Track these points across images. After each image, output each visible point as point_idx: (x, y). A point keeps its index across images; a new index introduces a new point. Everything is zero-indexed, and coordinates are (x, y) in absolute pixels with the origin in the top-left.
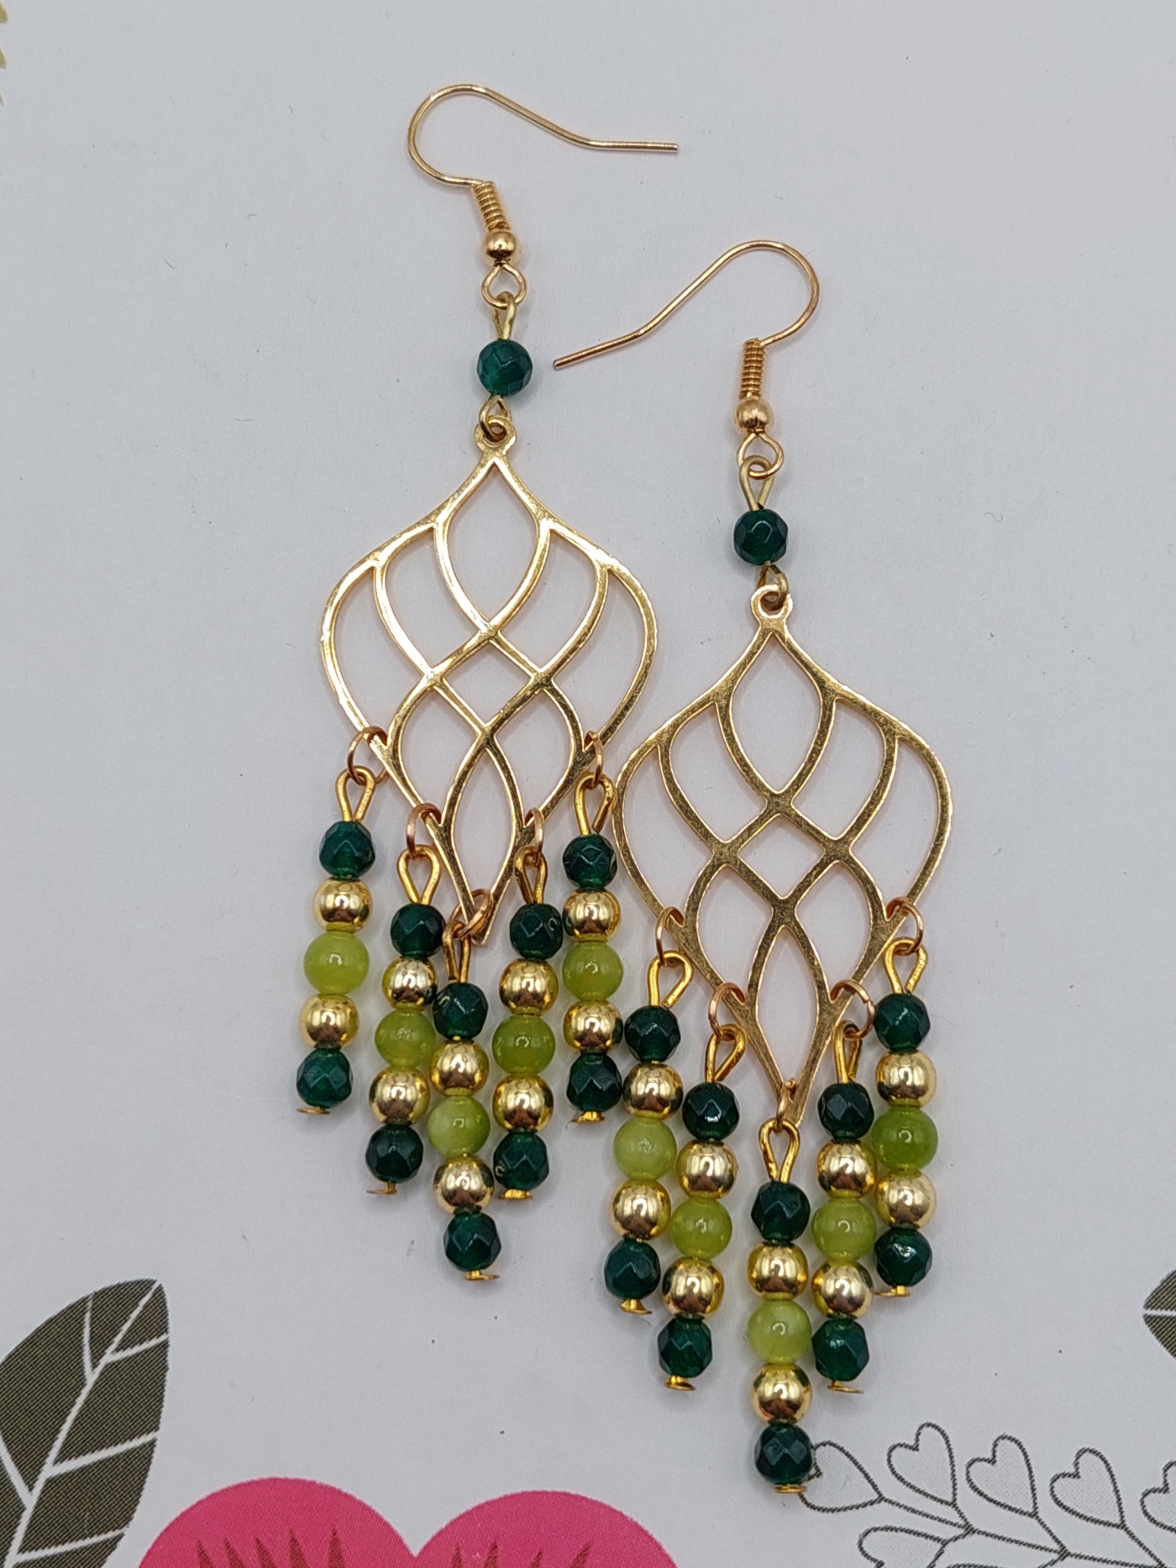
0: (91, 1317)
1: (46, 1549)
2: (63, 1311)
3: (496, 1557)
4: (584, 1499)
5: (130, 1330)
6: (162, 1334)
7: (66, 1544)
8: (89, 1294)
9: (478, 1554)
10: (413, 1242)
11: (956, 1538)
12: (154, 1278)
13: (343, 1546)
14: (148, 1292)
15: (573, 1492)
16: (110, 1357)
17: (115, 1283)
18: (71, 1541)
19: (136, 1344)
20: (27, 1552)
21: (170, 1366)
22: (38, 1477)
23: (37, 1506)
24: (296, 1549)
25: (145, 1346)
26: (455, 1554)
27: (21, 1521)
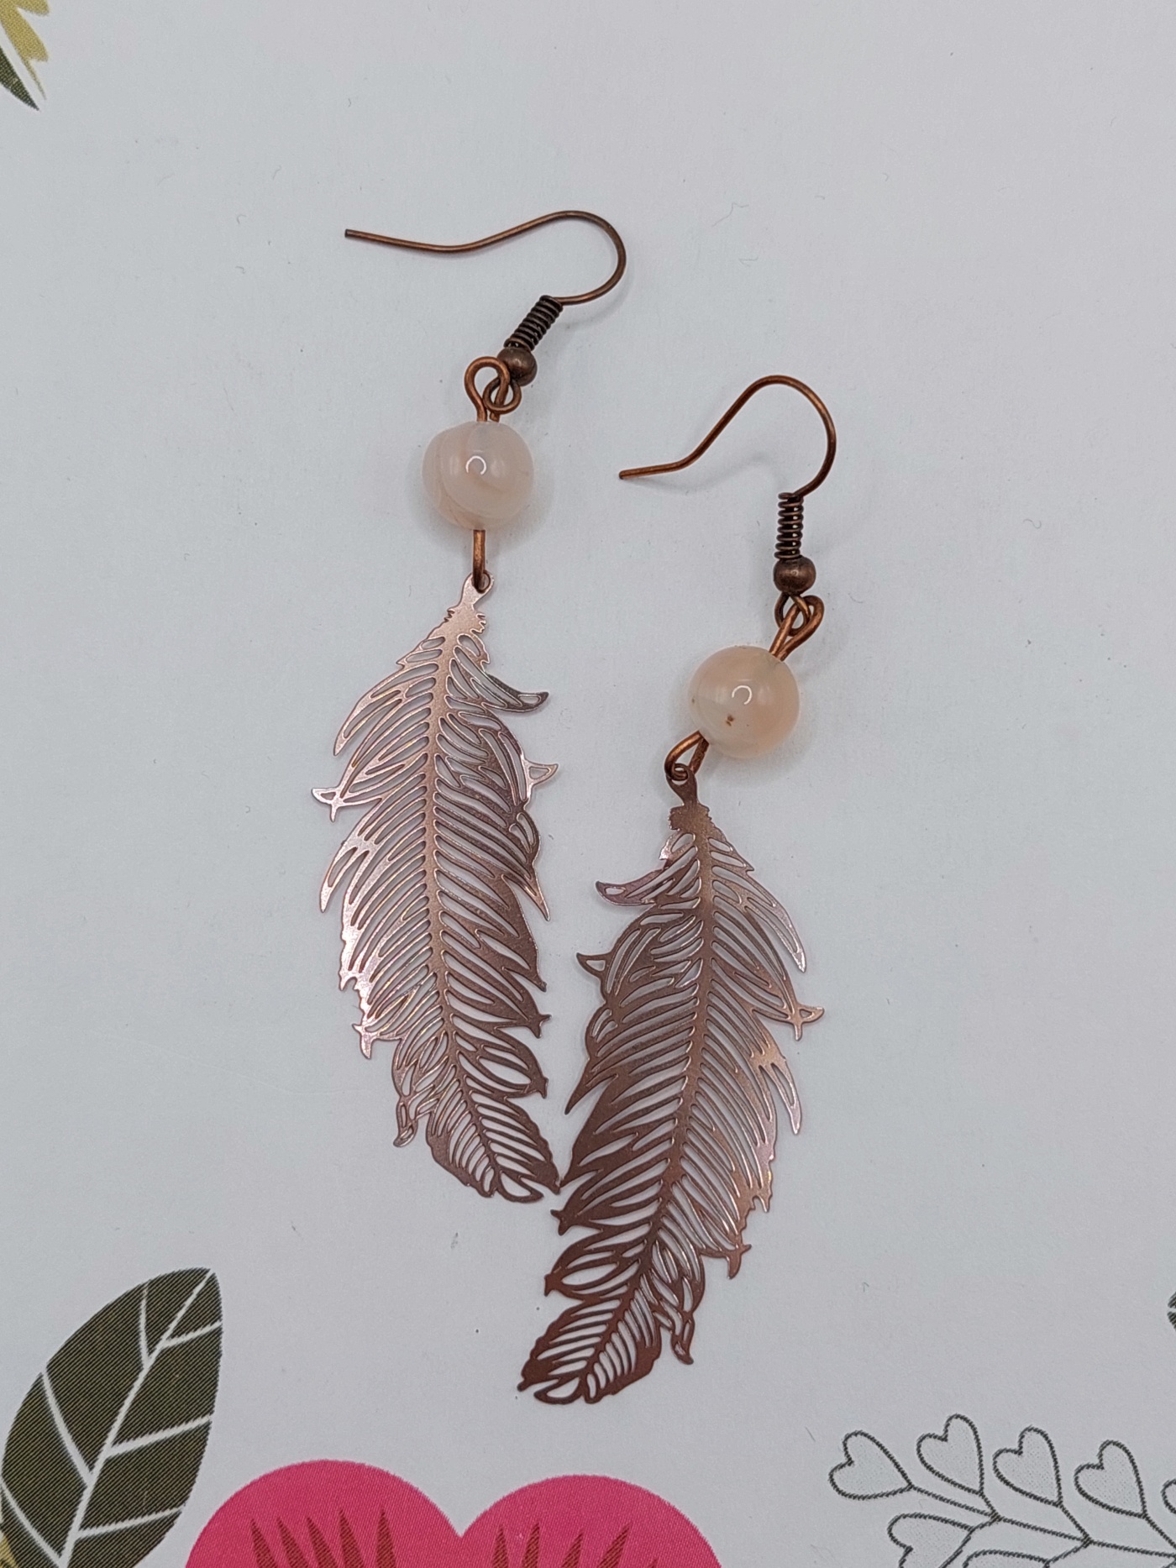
0: (147, 1304)
1: (107, 1526)
2: (119, 1298)
3: (538, 1538)
4: (623, 1484)
5: (184, 1317)
6: (216, 1321)
7: (126, 1522)
8: (144, 1282)
9: (521, 1535)
10: (457, 1234)
11: (982, 1526)
12: (208, 1268)
13: (391, 1526)
14: (201, 1281)
15: (612, 1477)
16: (165, 1343)
17: (169, 1271)
18: (130, 1519)
19: (191, 1330)
20: (88, 1529)
21: (223, 1353)
22: (98, 1457)
23: (97, 1485)
24: (346, 1528)
25: (199, 1333)
26: (499, 1534)
27: (82, 1498)
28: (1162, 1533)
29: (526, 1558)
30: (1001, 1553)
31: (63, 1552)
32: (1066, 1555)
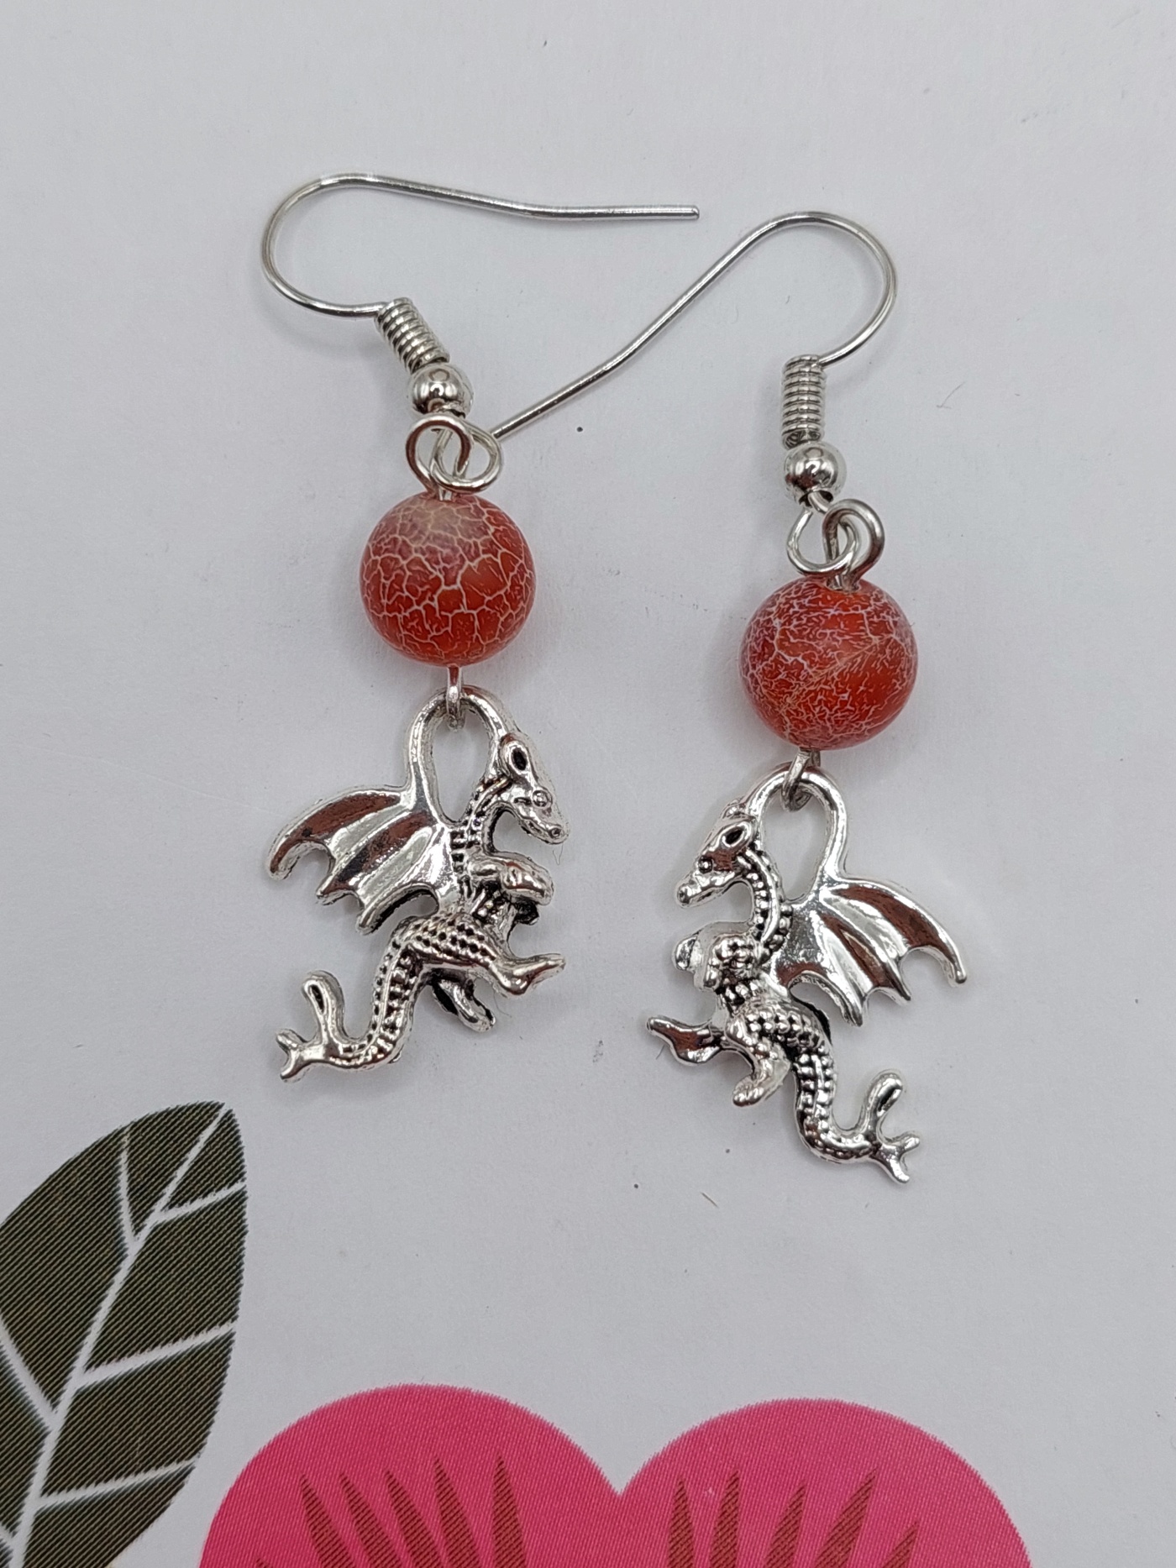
0: (129, 1158)
1: (82, 1488)
2: (87, 1150)
3: (737, 1494)
4: (865, 1411)
5: (186, 1177)
6: (236, 1181)
7: (109, 1482)
8: (123, 1126)
9: (710, 1491)
10: (601, 1042)
12: (220, 1103)
13: (513, 1480)
14: (211, 1122)
15: (847, 1399)
16: (159, 1215)
17: (164, 1108)
18: (117, 1478)
19: (198, 1196)
20: (54, 1493)
21: (248, 1228)
22: (64, 1387)
23: (65, 1429)
24: (445, 1486)
25: (211, 1199)
26: (677, 1490)
27: (43, 1449)
29: (722, 1522)
31: (17, 1528)
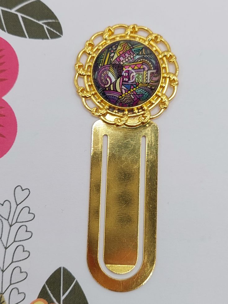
0: (54, 22)
1: (2, 15)
2: (55, 15)
3: (2, 116)
4: (16, 136)
5: (51, 31)
6: (51, 38)
8: (59, 21)
9: (3, 112)
11: (9, 223)
12: (63, 35)
13: (4, 82)
14: (60, 34)
15: (18, 133)
16: (45, 26)
17: (62, 27)
18: (4, 21)
19: (48, 32)
20: (1, 11)
21: (43, 40)
22: (18, 13)
23: (11, 13)
24: (3, 71)
25: (48, 34)
26: (3, 107)
27: (8, 10)
28: (9, 266)
30: (3, 227)
32: (3, 243)
